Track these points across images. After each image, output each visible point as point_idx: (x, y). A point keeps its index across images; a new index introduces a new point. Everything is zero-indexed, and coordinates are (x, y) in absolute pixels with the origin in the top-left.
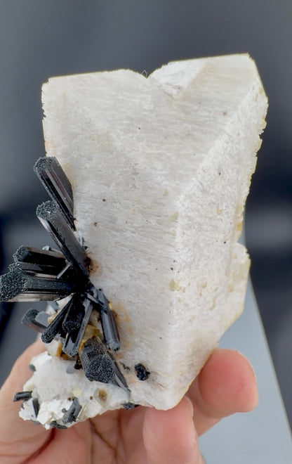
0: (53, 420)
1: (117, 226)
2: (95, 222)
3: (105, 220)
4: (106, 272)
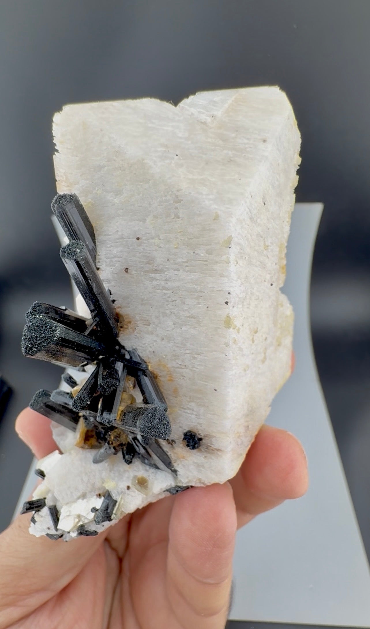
0: (81, 523)
1: (156, 266)
2: (126, 267)
3: (140, 262)
4: (141, 326)
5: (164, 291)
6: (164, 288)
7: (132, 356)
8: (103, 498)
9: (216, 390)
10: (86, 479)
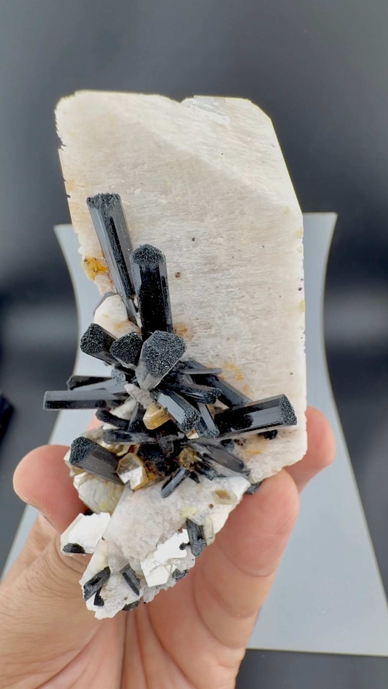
0: (174, 568)
1: (218, 266)
2: (178, 272)
3: (196, 263)
4: (200, 332)
5: (230, 290)
6: (228, 287)
8: (185, 531)
9: (292, 374)
10: (160, 519)
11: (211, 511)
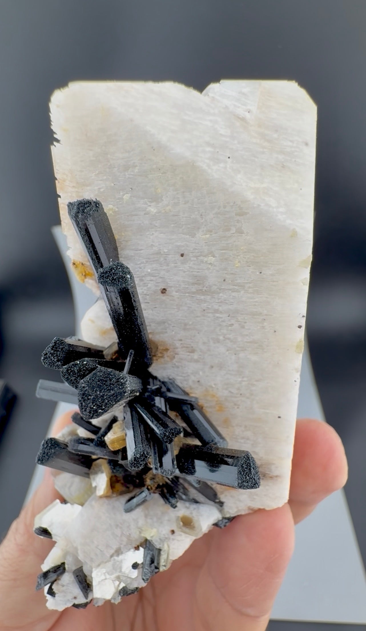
0: (122, 586)
1: (207, 287)
2: (163, 288)
3: (184, 282)
4: (182, 354)
5: (217, 315)
6: (216, 311)
7: (169, 387)
8: (142, 549)
9: (279, 417)
10: (118, 532)
11: (172, 537)
